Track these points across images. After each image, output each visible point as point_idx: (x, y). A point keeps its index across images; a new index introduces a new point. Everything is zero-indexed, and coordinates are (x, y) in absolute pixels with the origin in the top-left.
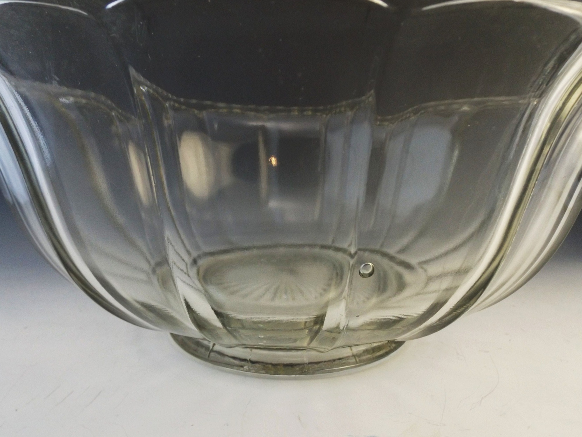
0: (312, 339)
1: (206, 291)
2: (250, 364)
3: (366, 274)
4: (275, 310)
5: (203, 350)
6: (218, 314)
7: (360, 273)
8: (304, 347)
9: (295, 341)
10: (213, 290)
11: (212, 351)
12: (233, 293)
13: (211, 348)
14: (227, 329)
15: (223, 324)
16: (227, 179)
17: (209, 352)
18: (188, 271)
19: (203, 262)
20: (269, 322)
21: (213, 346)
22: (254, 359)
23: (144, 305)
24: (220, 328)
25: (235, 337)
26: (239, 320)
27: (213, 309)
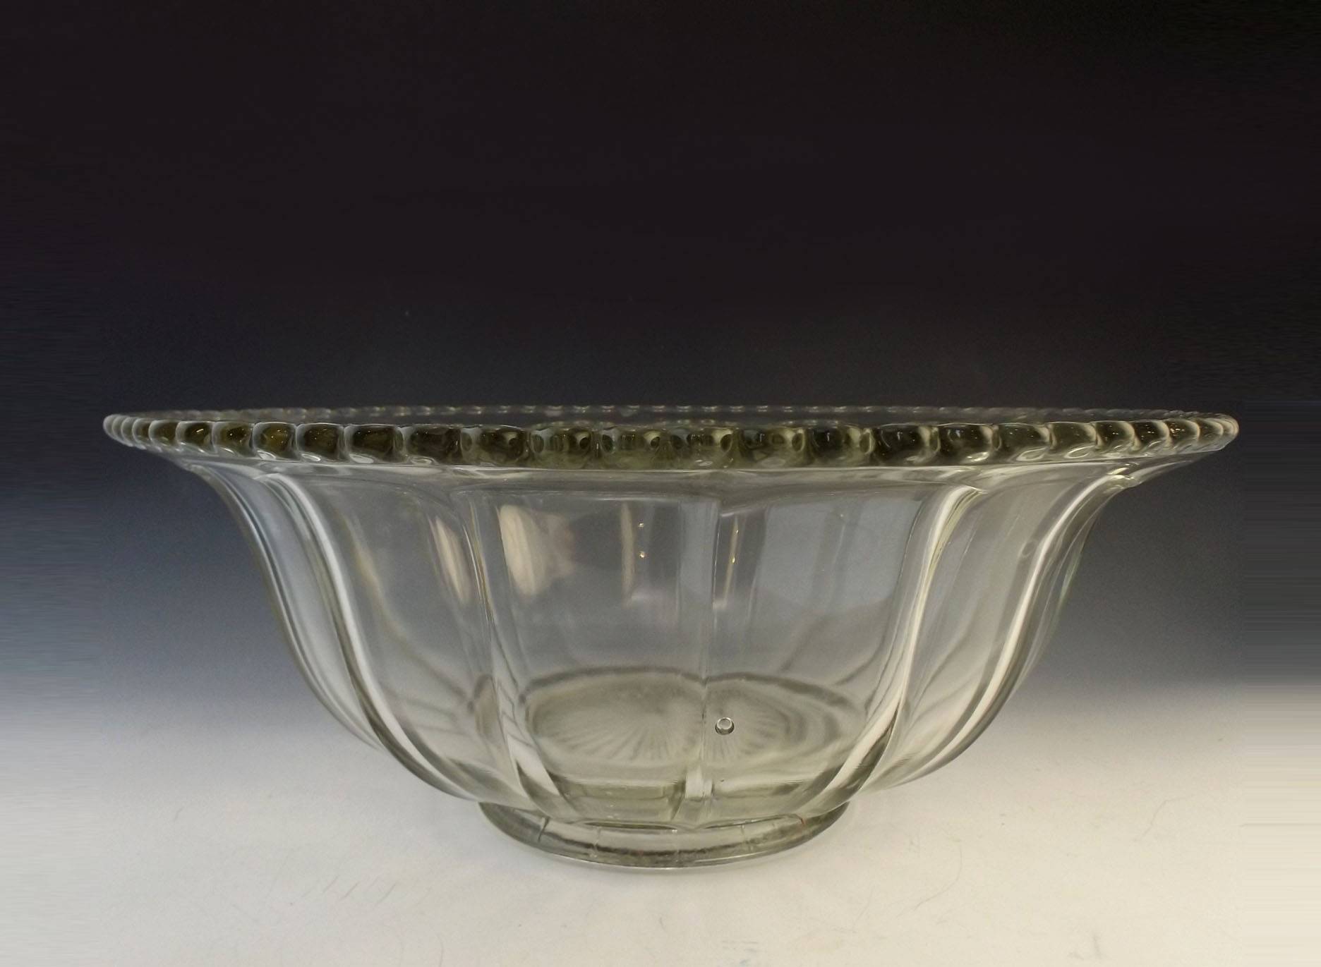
0: (676, 810)
1: (536, 743)
2: (596, 851)
3: (725, 730)
4: (637, 773)
5: (530, 832)
6: (554, 778)
7: (717, 729)
8: (666, 823)
9: (655, 813)
10: (545, 742)
11: (543, 832)
12: (573, 748)
13: (542, 828)
14: (565, 798)
15: (560, 790)
16: (566, 568)
17: (538, 835)
18: (514, 718)
19: (534, 698)
20: (621, 789)
21: (545, 826)
22: (603, 844)
23: (463, 767)
24: (554, 796)
25: (575, 808)
26: (581, 786)
27: (547, 771)
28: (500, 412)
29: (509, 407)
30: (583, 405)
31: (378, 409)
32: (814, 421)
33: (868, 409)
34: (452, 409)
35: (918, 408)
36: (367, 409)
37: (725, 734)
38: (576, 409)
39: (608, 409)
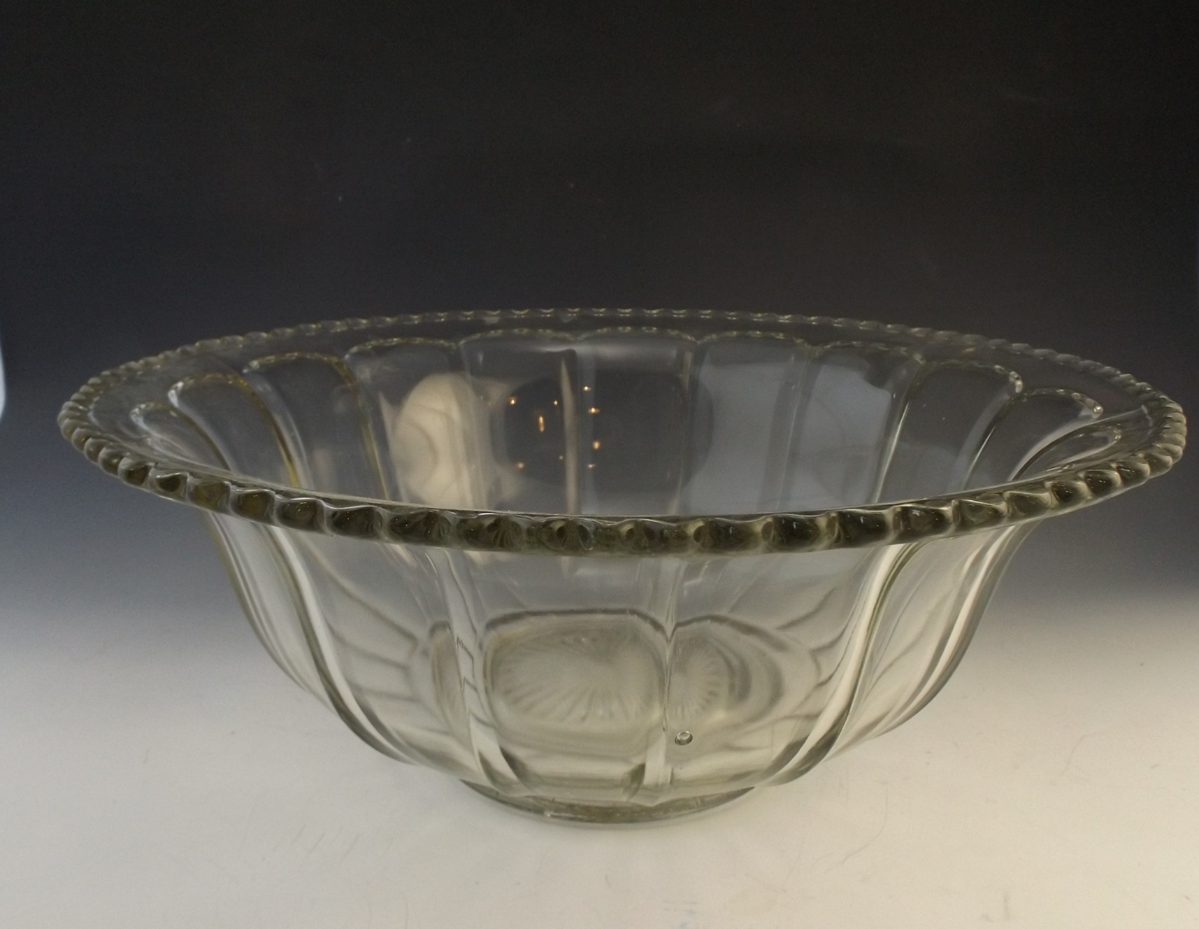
6: (512, 762)
7: (676, 740)
28: (437, 321)
29: (446, 313)
30: (521, 309)
31: (314, 326)
32: (758, 333)
33: (813, 319)
34: (388, 319)
35: (864, 323)
36: (302, 326)
37: (683, 744)
38: (515, 314)
39: (548, 313)
